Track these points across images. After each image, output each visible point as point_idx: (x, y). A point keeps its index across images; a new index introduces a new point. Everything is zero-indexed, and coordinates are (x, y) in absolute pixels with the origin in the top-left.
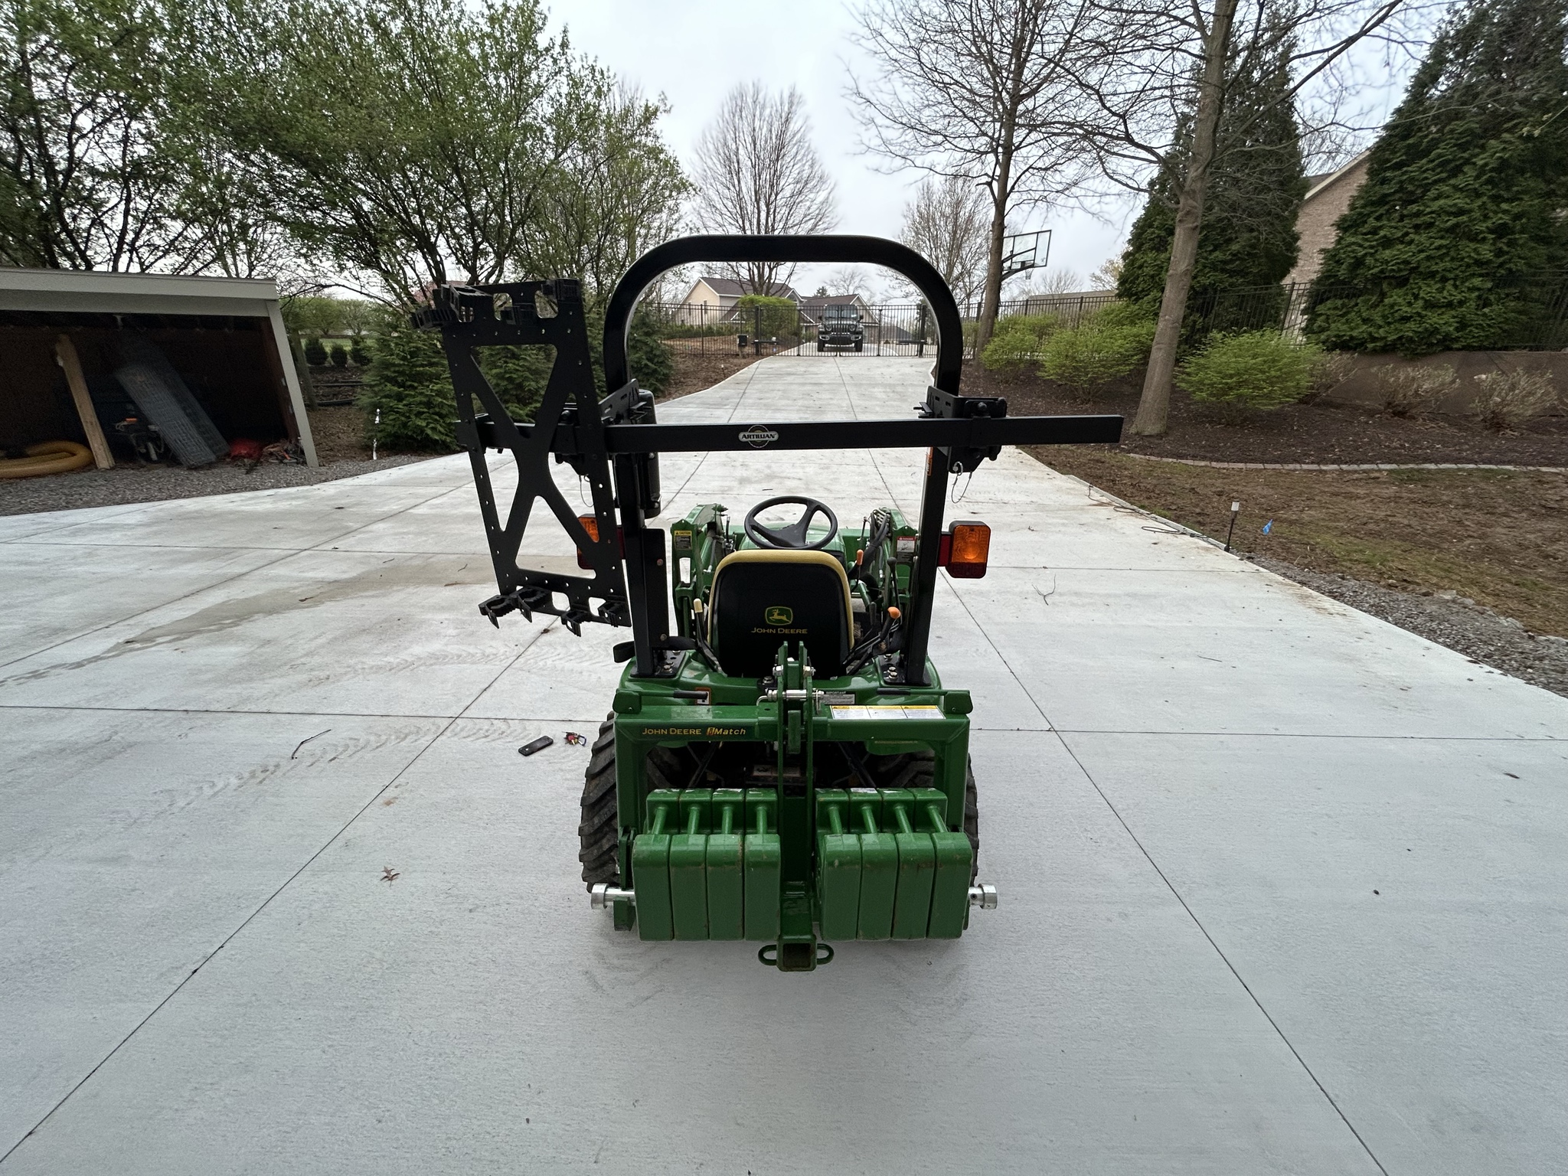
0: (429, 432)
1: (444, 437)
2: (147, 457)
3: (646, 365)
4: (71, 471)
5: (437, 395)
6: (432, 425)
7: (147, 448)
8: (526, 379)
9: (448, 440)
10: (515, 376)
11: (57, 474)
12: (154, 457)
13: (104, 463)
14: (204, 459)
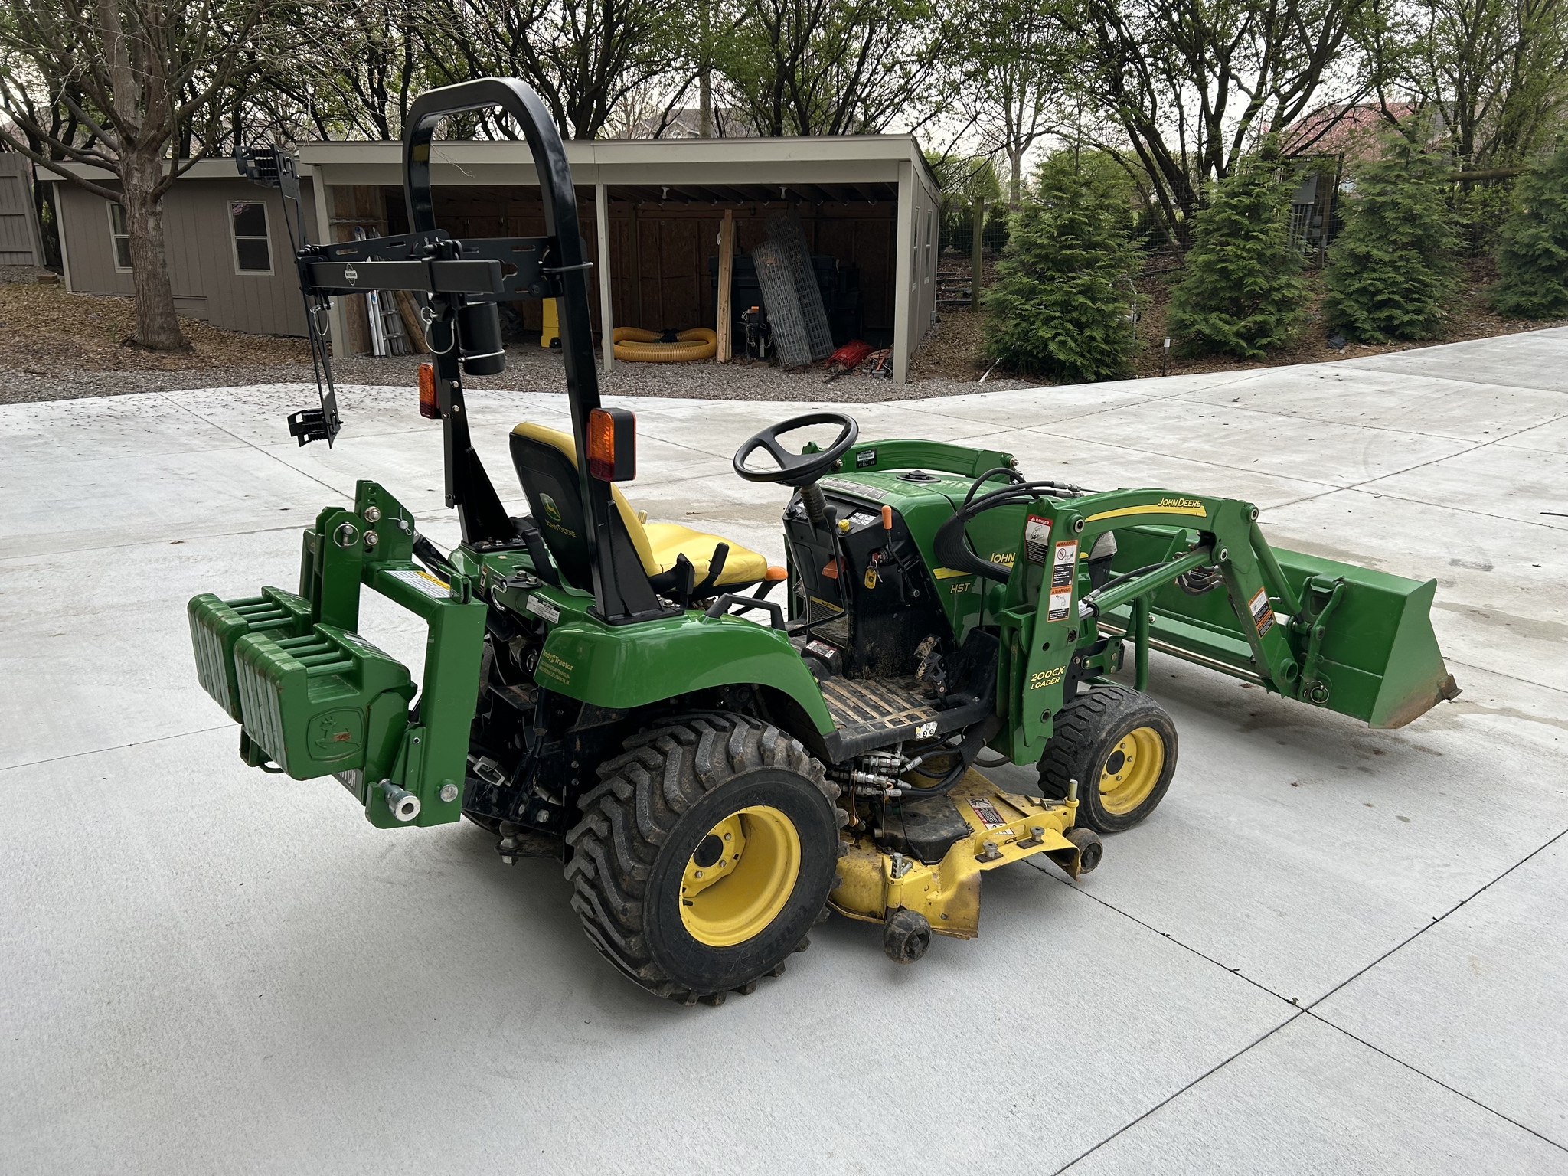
0: (1053, 347)
1: (1072, 358)
2: (755, 353)
3: (1547, 251)
4: (696, 360)
5: (1080, 292)
6: (1060, 338)
7: (758, 344)
8: (1252, 272)
9: (1080, 361)
10: (1231, 267)
11: (684, 362)
12: (762, 353)
13: (721, 356)
14: (798, 360)
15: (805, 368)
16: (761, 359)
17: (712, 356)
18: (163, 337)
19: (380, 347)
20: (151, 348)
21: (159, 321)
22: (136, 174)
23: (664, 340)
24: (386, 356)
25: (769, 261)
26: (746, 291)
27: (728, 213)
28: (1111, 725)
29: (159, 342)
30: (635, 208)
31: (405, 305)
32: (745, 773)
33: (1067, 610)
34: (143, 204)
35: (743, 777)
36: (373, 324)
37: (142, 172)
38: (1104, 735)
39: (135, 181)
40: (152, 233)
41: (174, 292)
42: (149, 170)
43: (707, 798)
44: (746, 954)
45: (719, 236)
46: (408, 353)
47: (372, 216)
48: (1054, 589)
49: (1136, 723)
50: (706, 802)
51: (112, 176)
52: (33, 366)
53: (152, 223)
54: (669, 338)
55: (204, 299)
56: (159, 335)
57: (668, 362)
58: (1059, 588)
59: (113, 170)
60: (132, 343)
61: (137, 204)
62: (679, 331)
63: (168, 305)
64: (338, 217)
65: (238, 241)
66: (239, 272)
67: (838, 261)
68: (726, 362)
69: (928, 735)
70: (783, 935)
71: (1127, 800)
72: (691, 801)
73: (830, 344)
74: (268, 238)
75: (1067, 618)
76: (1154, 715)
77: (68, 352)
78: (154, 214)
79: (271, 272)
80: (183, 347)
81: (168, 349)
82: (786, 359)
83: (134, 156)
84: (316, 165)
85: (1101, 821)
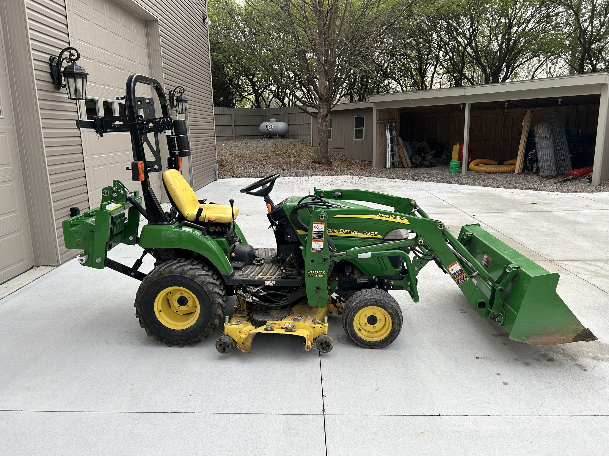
2: (531, 170)
7: (533, 166)
12: (534, 171)
13: (516, 171)
14: (548, 173)
15: (552, 177)
16: (534, 173)
17: (513, 171)
18: (323, 160)
19: (388, 165)
20: (319, 163)
21: (323, 155)
22: (322, 109)
23: (498, 164)
24: (390, 168)
25: (540, 131)
26: (531, 145)
27: (529, 111)
28: (358, 301)
29: (322, 162)
30: (503, 112)
31: (401, 150)
32: (173, 275)
33: (322, 249)
34: (322, 119)
35: (172, 276)
36: (387, 157)
37: (323, 108)
38: (354, 304)
39: (321, 111)
40: (324, 127)
41: (329, 146)
42: (325, 108)
43: (159, 279)
44: (178, 334)
45: (523, 121)
46: (400, 167)
47: (394, 119)
48: (314, 240)
49: (369, 303)
50: (159, 280)
51: (316, 111)
52: (285, 168)
53: (324, 124)
54: (501, 163)
55: (344, 148)
56: (322, 159)
57: (493, 173)
58: (317, 240)
59: (316, 108)
60: (314, 162)
61: (321, 118)
62: (505, 161)
63: (326, 150)
64: (380, 120)
65: (356, 129)
66: (355, 140)
67: (580, 131)
68: (518, 174)
69: (271, 285)
70: (191, 332)
71: (376, 337)
72: (155, 279)
73: (570, 167)
74: (364, 128)
75: (321, 252)
76: (381, 303)
77: (297, 164)
78: (325, 121)
79: (363, 139)
80: (329, 163)
81: (324, 164)
82: (542, 172)
83: (321, 104)
84: (375, 103)
85: (356, 340)
